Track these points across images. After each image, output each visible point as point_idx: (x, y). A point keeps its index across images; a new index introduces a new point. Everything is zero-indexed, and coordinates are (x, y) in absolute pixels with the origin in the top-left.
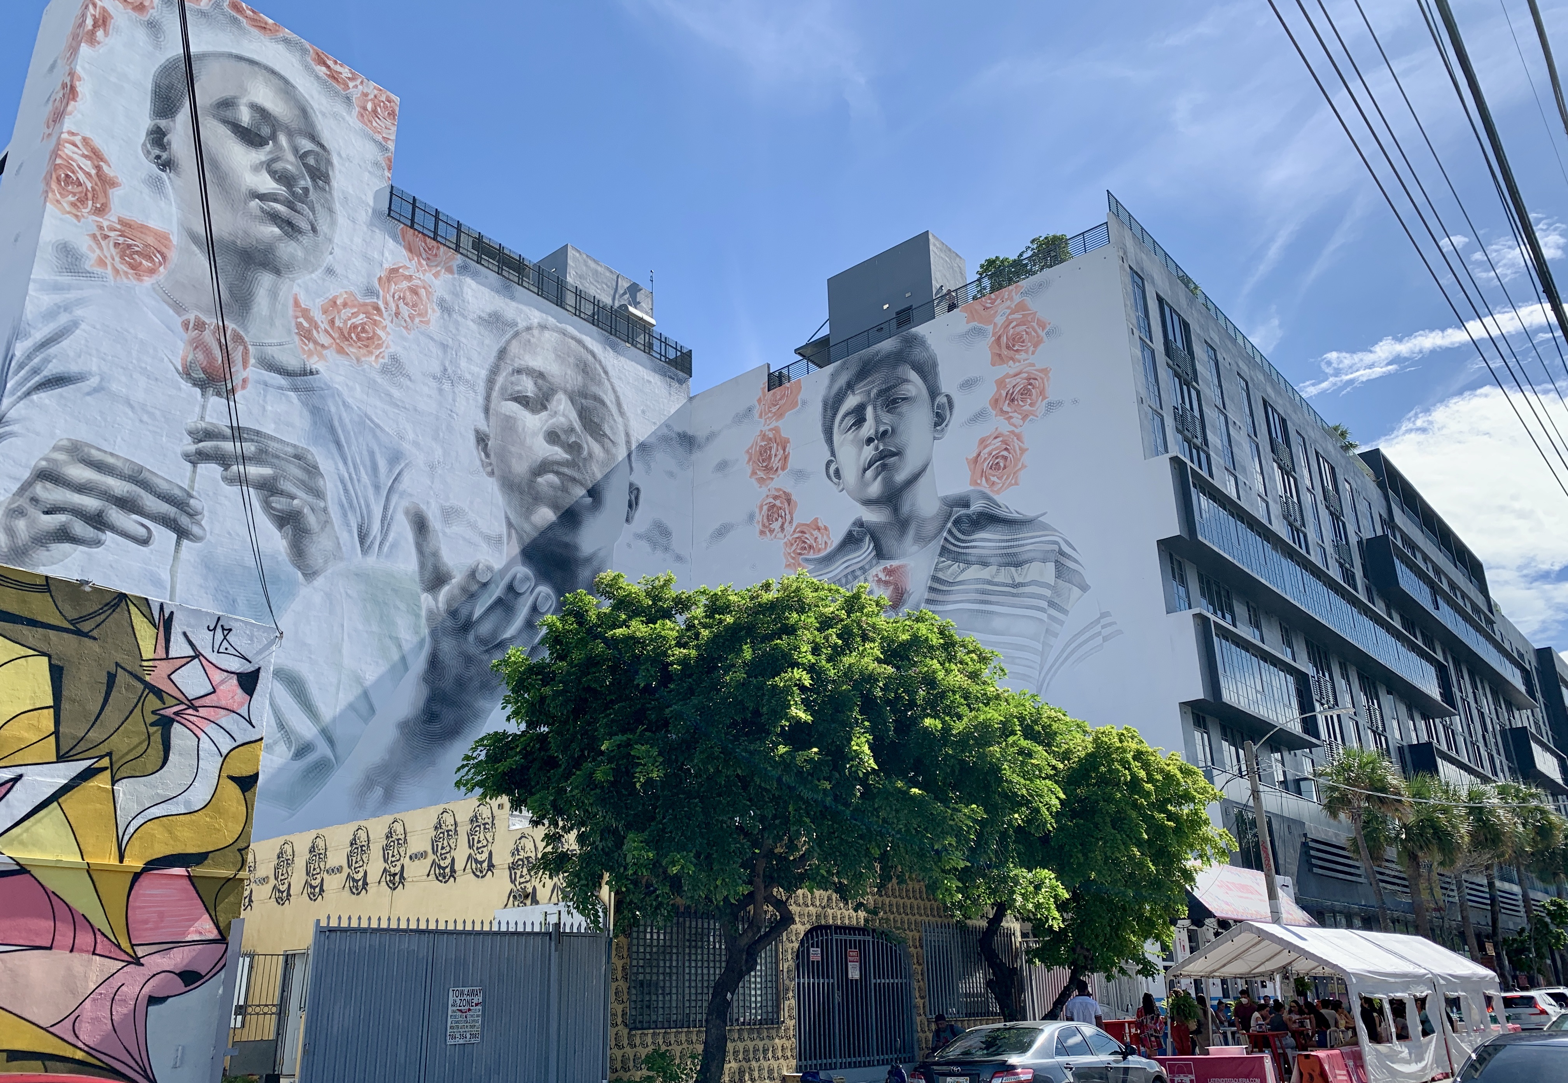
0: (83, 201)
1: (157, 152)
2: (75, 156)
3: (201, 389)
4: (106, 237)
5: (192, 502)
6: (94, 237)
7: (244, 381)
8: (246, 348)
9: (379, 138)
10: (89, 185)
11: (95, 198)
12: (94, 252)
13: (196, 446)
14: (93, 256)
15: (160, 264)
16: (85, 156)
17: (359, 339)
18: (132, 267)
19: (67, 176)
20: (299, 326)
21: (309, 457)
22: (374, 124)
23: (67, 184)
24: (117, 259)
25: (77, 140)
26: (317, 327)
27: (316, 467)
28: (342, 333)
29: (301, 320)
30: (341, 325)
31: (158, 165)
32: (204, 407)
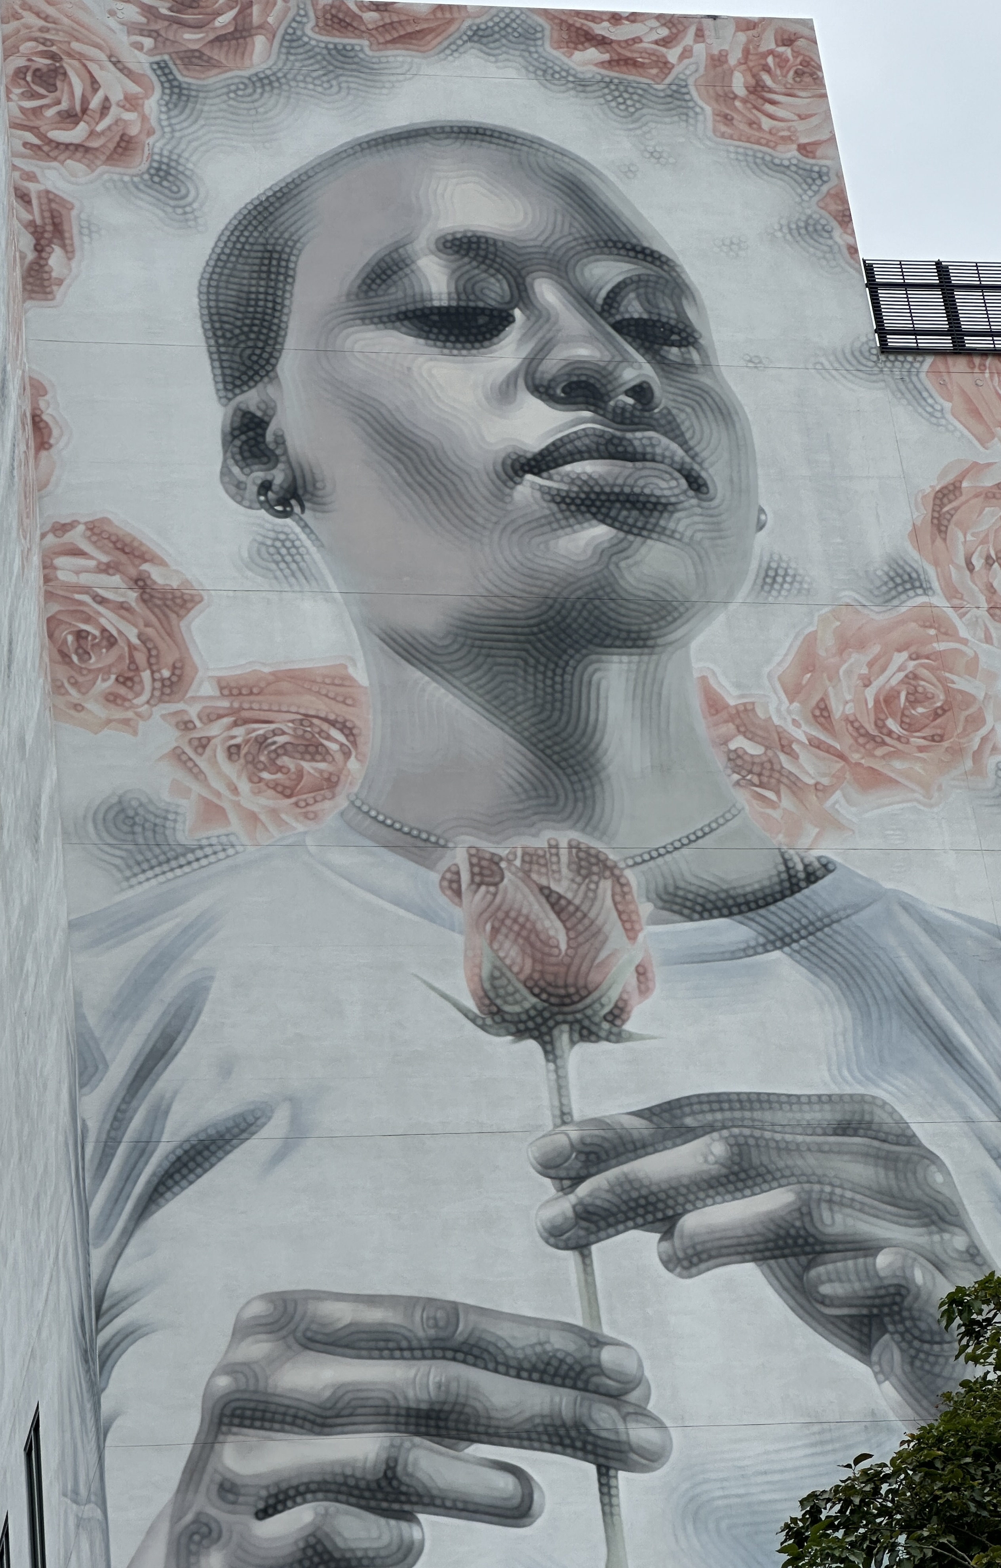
0: (127, 680)
1: (259, 475)
2: (85, 579)
3: (539, 1038)
4: (203, 744)
5: (607, 1356)
6: (178, 756)
7: (642, 972)
8: (619, 881)
9: (789, 153)
10: (132, 634)
11: (153, 661)
12: (186, 792)
13: (572, 1198)
14: (188, 807)
15: (347, 755)
16: (106, 569)
17: (911, 726)
18: (286, 792)
19: (80, 635)
20: (736, 760)
21: (880, 1116)
22: (766, 123)
23: (84, 654)
24: (244, 786)
25: (77, 537)
26: (786, 746)
27: (908, 1139)
28: (860, 731)
29: (739, 743)
30: (849, 709)
31: (268, 506)
32: (560, 1087)
